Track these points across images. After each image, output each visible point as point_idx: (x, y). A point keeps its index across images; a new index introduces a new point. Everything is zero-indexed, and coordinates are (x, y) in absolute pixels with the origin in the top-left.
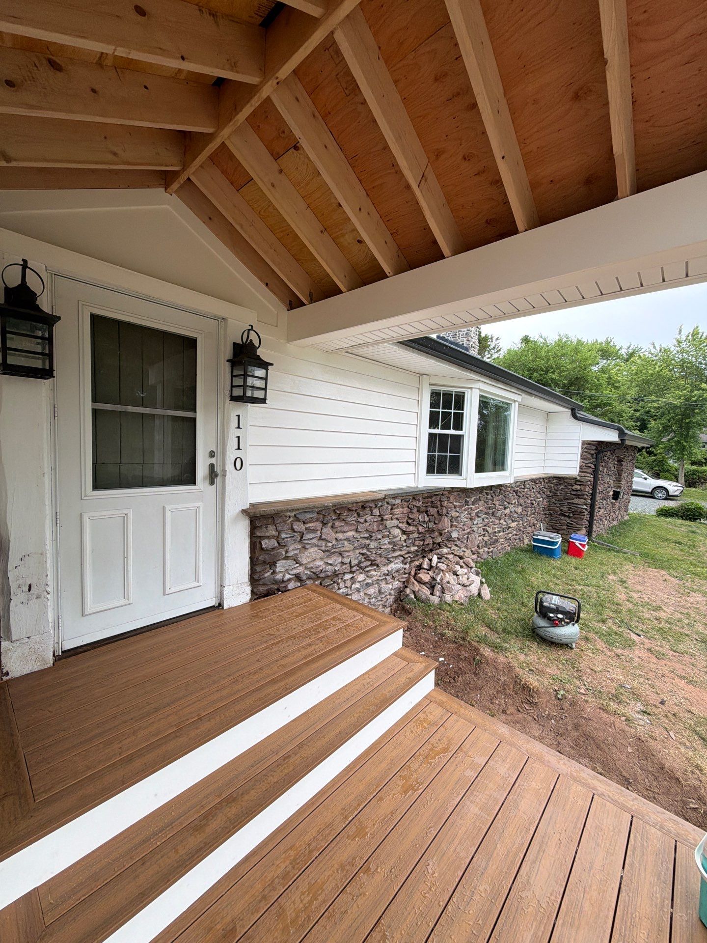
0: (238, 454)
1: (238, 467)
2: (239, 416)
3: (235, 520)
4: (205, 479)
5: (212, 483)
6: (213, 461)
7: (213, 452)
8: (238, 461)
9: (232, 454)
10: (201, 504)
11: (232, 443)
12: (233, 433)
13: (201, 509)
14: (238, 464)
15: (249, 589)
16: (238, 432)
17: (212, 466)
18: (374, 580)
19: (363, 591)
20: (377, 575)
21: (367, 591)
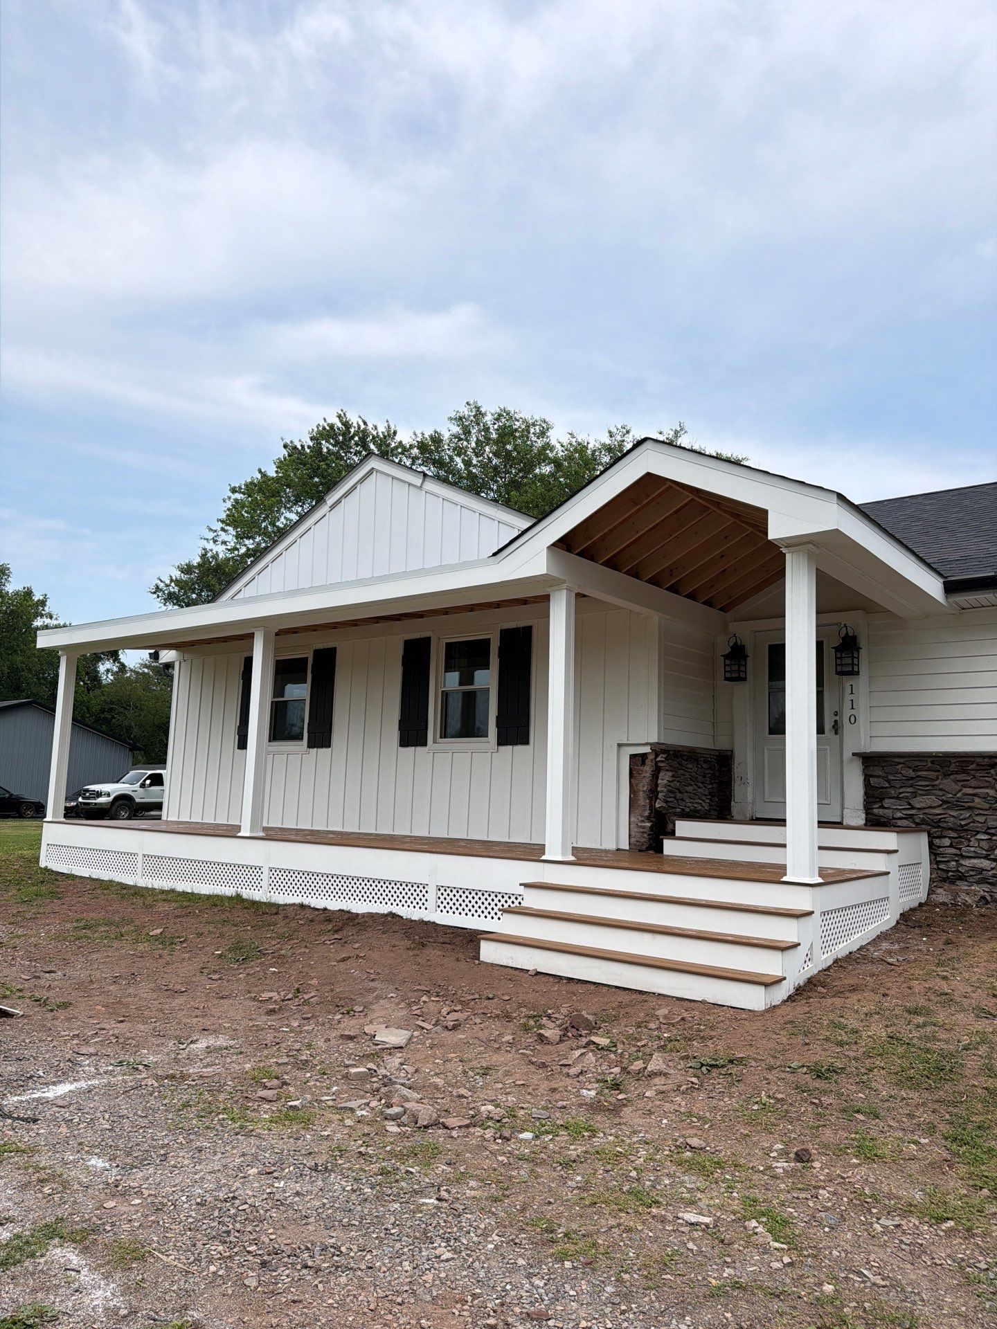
0: (853, 712)
1: (853, 721)
2: (852, 685)
3: (851, 760)
4: (830, 730)
5: (836, 733)
6: (837, 718)
7: (836, 712)
8: (853, 717)
9: (847, 712)
10: (828, 748)
11: (847, 705)
12: (848, 697)
13: (829, 750)
14: (854, 720)
15: (864, 816)
16: (852, 697)
17: (836, 722)
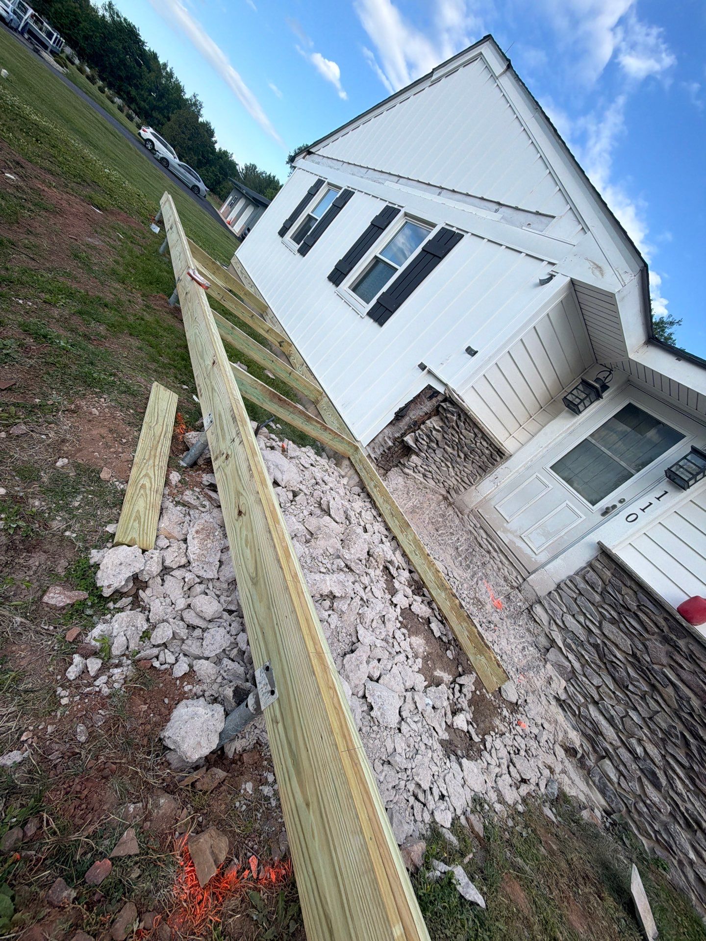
0: (640, 513)
1: (630, 519)
2: (666, 493)
5: (603, 514)
6: (619, 505)
7: (624, 500)
8: (634, 516)
9: (635, 508)
11: (642, 503)
12: (650, 498)
13: (582, 520)
16: (654, 501)
17: (614, 507)
18: (672, 793)
19: (641, 770)
20: (684, 801)
21: (644, 780)
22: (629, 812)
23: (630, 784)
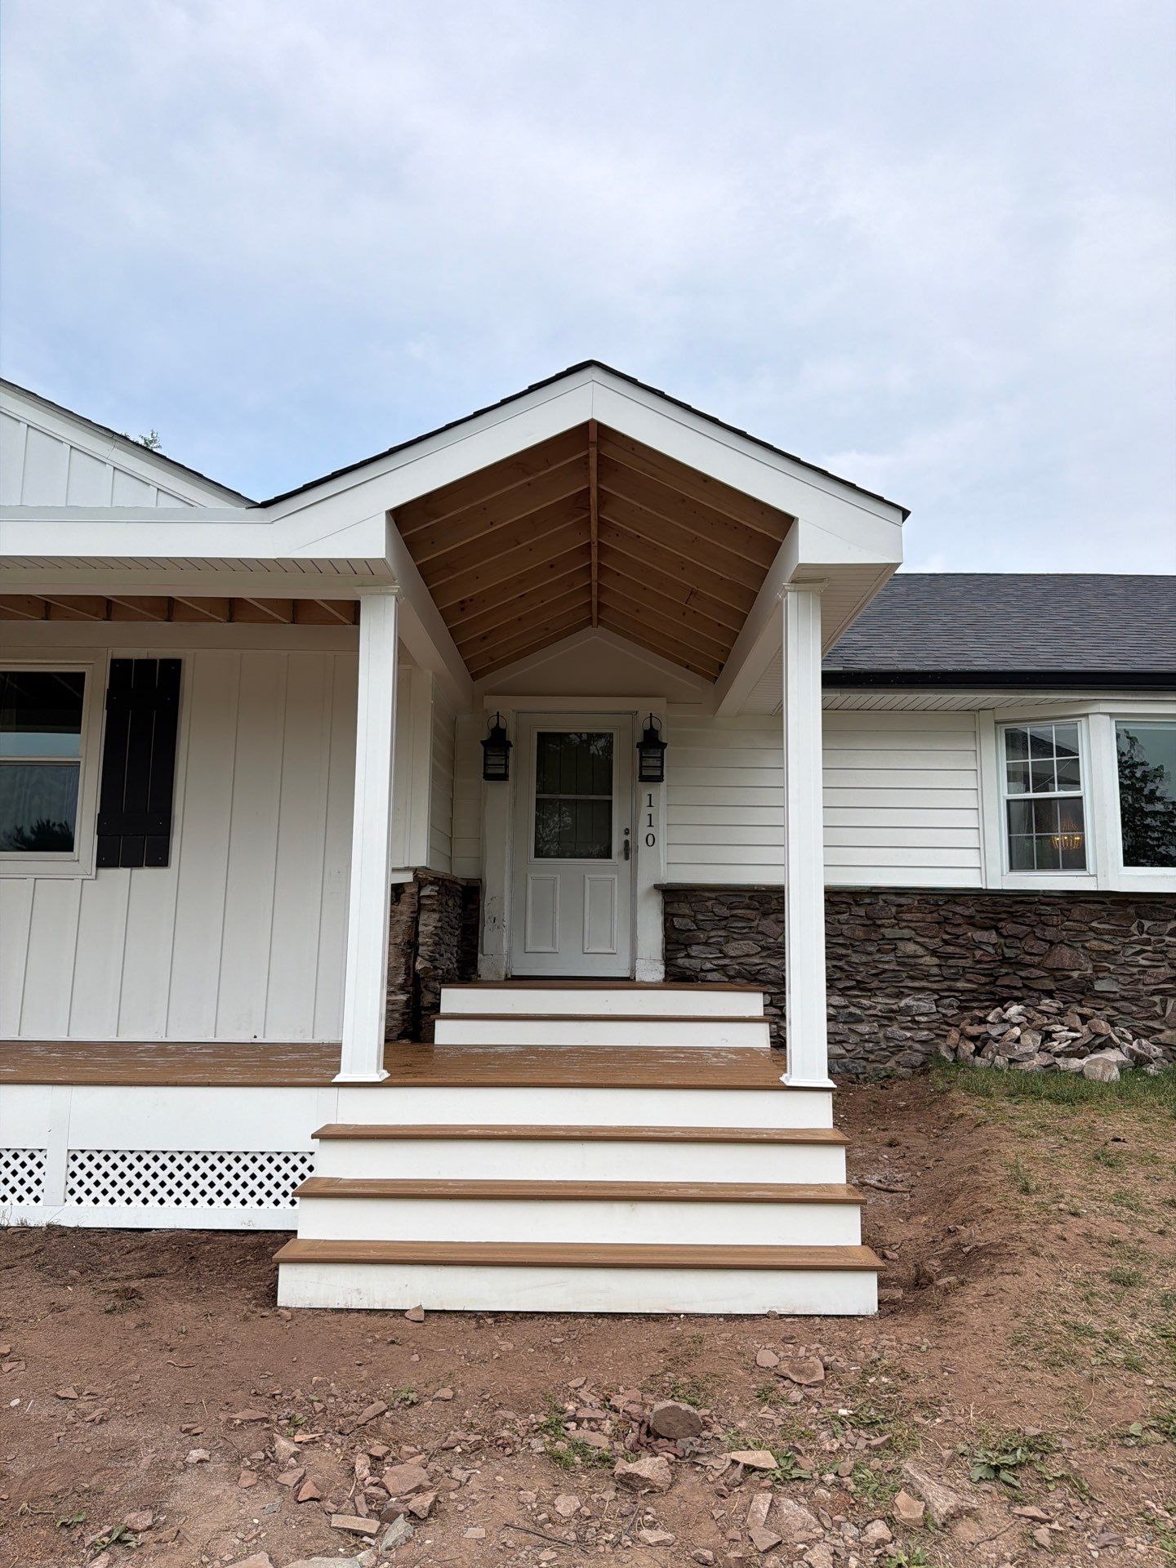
0: (651, 830)
1: (650, 843)
2: (650, 795)
3: (648, 894)
4: (619, 854)
5: (627, 858)
6: (628, 837)
7: (627, 829)
8: (650, 837)
9: (643, 831)
10: (616, 876)
11: (644, 820)
12: (645, 811)
13: (616, 880)
14: (651, 841)
15: (662, 968)
16: (650, 810)
17: (627, 842)
18: (868, 1012)
19: (845, 1023)
20: (875, 1008)
21: (853, 1027)
22: (866, 1059)
23: (850, 1041)
